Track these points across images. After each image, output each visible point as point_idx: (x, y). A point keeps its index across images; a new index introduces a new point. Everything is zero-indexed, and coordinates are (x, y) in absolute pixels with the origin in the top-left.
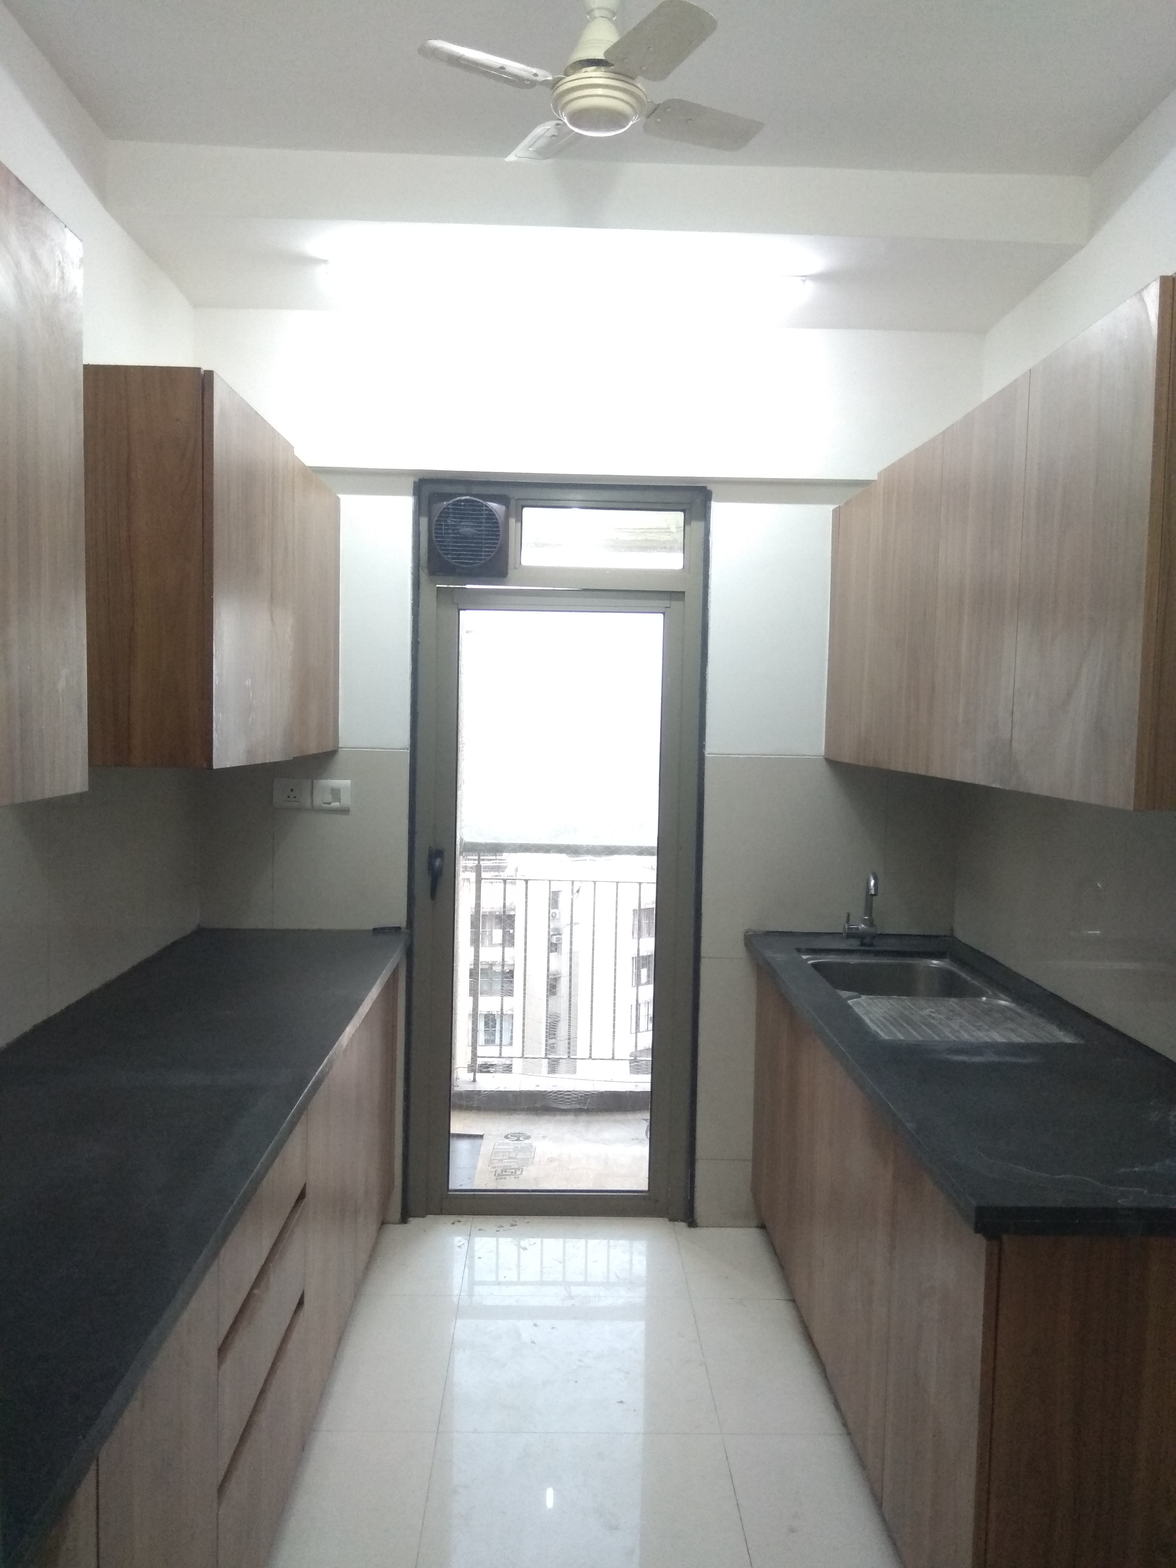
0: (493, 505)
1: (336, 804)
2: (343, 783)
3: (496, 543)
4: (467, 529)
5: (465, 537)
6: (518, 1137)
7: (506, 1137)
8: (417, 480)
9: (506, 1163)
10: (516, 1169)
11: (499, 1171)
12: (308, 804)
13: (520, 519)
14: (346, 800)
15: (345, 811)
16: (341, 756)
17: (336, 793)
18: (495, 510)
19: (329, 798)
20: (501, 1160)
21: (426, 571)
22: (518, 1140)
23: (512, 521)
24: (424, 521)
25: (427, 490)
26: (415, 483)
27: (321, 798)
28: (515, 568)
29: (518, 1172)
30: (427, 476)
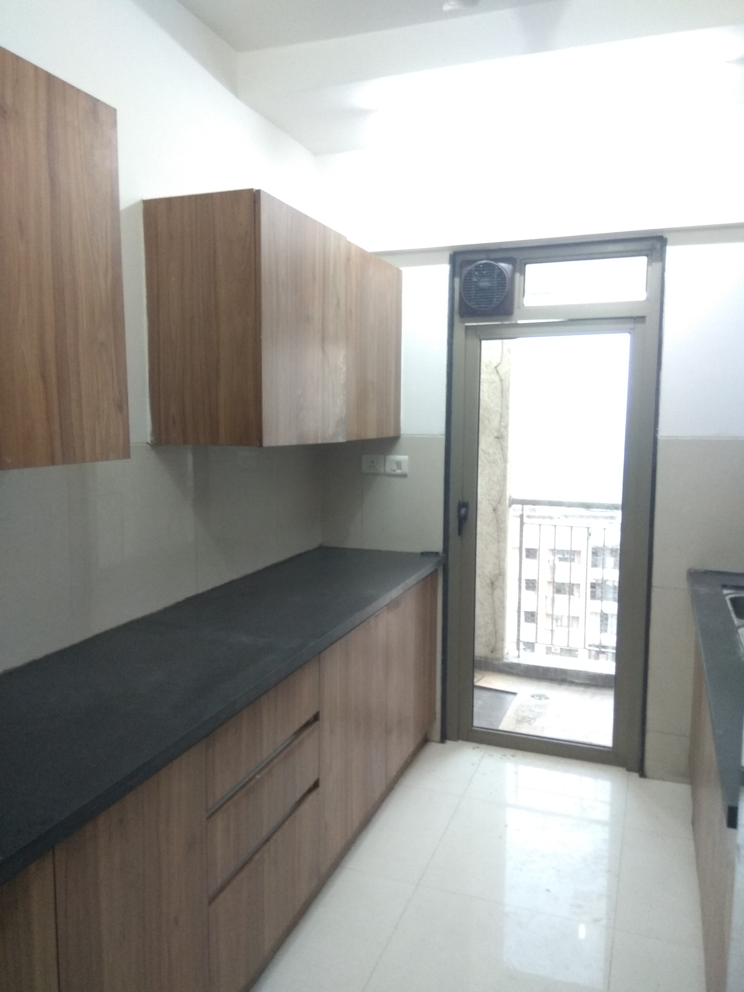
0: (503, 265)
1: (399, 471)
2: (403, 458)
3: (504, 292)
4: (484, 283)
5: (483, 289)
6: (540, 697)
7: (533, 696)
8: (452, 253)
9: (527, 714)
10: (531, 719)
11: (520, 719)
12: (382, 471)
13: (523, 273)
14: (405, 469)
15: (404, 476)
16: (402, 441)
17: (399, 464)
18: (504, 269)
19: (394, 467)
20: (523, 711)
21: (458, 315)
22: (540, 699)
23: (517, 275)
24: (457, 281)
25: (459, 259)
26: (451, 255)
27: (390, 467)
28: (519, 308)
29: (532, 721)
30: (458, 250)
